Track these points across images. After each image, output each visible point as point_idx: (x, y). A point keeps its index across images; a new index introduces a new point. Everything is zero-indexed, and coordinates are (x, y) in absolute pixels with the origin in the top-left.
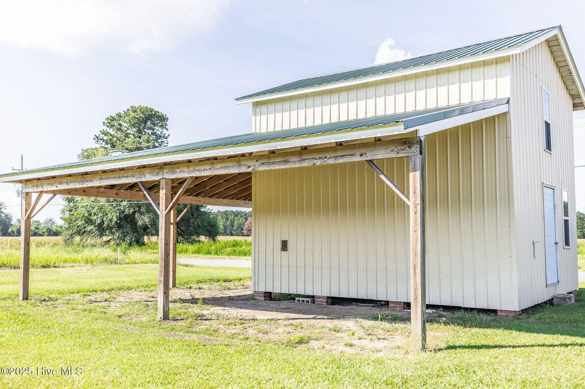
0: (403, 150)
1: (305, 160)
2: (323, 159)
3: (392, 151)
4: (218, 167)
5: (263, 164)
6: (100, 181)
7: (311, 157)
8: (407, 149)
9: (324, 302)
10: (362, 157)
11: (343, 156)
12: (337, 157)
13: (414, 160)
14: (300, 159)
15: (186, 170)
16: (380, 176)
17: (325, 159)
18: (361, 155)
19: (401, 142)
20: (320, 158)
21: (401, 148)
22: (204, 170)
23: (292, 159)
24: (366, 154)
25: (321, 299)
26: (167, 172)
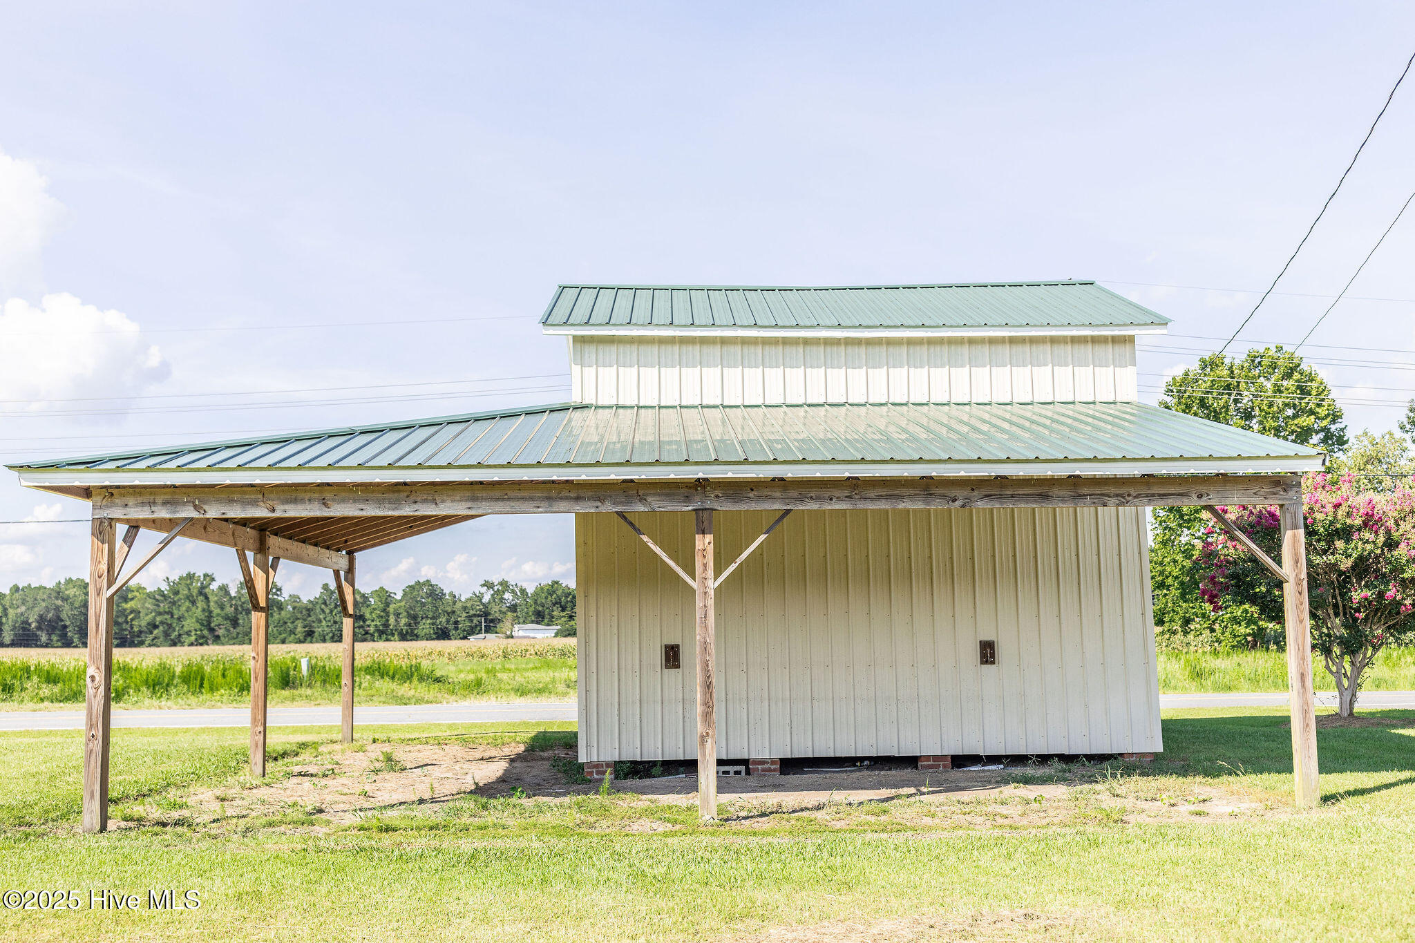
0: (1275, 494)
1: (1085, 495)
2: (1123, 498)
3: (1255, 493)
4: (872, 495)
5: (987, 496)
6: (469, 504)
7: (1099, 492)
8: (1282, 493)
9: (775, 770)
10: (1202, 499)
11: (1164, 495)
12: (1153, 495)
13: (1293, 511)
14: (1073, 494)
15: (778, 494)
16: (1236, 532)
17: (1127, 498)
18: (1200, 496)
19: (1271, 482)
20: (1117, 495)
21: (1271, 490)
22: (831, 499)
23: (1056, 493)
24: (1208, 495)
25: (766, 766)
26: (717, 497)
